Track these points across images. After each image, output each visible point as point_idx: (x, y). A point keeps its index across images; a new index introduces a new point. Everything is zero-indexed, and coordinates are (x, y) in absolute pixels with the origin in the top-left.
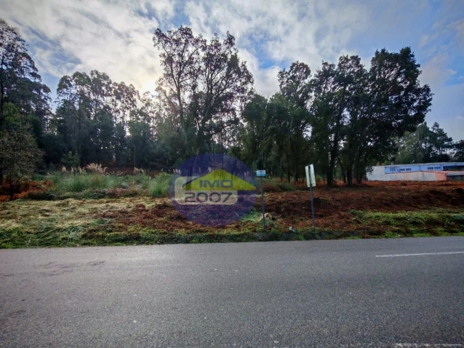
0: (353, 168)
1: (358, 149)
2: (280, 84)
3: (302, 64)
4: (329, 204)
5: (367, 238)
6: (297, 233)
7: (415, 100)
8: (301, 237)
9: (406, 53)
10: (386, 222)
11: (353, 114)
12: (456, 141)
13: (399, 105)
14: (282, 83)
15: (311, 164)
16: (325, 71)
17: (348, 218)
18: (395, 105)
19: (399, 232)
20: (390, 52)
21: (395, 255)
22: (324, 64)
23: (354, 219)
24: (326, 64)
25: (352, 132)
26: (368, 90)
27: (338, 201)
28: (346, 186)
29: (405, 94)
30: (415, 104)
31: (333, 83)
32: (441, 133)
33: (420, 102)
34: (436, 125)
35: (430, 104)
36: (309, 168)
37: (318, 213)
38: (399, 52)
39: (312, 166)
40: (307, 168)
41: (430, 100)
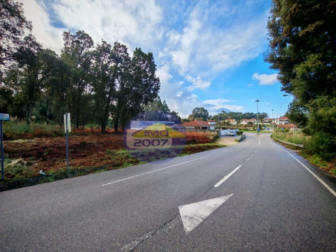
0: (119, 120)
1: (123, 108)
2: (64, 42)
3: (87, 35)
4: (94, 146)
5: (110, 170)
6: (48, 176)
7: (153, 85)
8: (50, 179)
9: (151, 55)
10: (127, 156)
11: (122, 85)
12: (171, 111)
13: (147, 85)
14: (67, 43)
15: (68, 112)
16: (103, 47)
17: (103, 156)
18: (144, 85)
19: (132, 162)
20: (143, 51)
21: (116, 182)
22: (103, 42)
23: (107, 156)
24: (105, 42)
25: (120, 96)
26: (131, 71)
27: (101, 143)
28: (114, 133)
29: (149, 80)
30: (153, 87)
31: (109, 58)
32: (166, 106)
33: (155, 86)
34: (165, 102)
35: (159, 89)
36: (67, 116)
37: (82, 154)
38: (147, 54)
39: (69, 114)
40: (65, 116)
41: (160, 86)
